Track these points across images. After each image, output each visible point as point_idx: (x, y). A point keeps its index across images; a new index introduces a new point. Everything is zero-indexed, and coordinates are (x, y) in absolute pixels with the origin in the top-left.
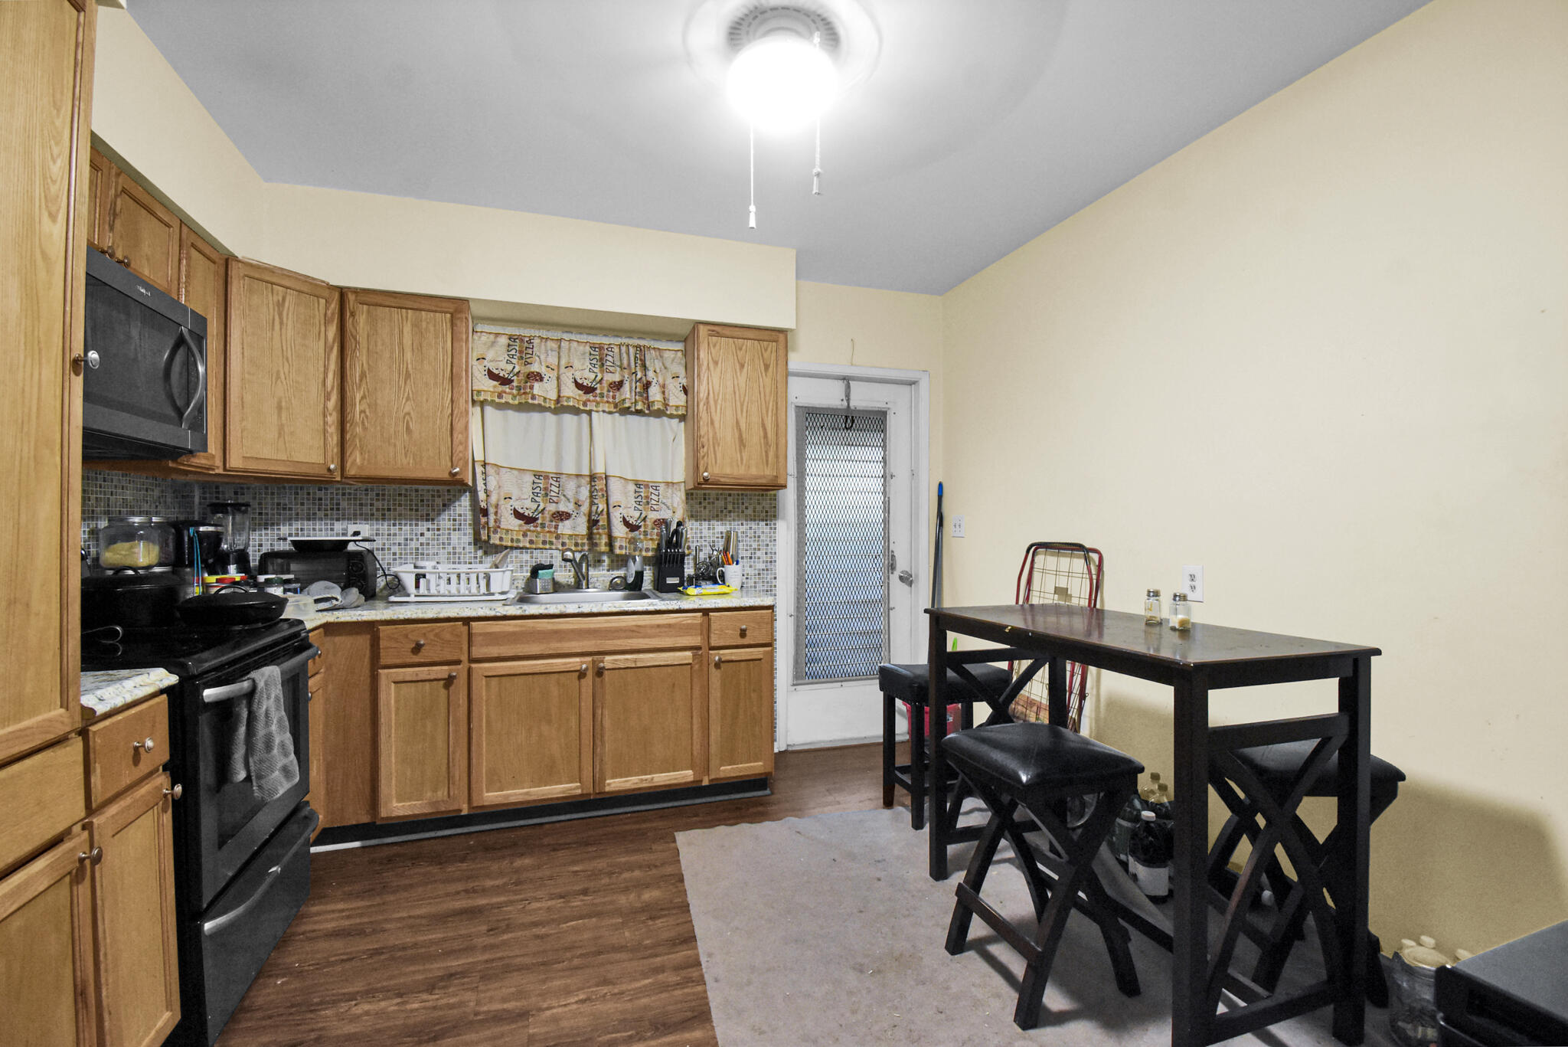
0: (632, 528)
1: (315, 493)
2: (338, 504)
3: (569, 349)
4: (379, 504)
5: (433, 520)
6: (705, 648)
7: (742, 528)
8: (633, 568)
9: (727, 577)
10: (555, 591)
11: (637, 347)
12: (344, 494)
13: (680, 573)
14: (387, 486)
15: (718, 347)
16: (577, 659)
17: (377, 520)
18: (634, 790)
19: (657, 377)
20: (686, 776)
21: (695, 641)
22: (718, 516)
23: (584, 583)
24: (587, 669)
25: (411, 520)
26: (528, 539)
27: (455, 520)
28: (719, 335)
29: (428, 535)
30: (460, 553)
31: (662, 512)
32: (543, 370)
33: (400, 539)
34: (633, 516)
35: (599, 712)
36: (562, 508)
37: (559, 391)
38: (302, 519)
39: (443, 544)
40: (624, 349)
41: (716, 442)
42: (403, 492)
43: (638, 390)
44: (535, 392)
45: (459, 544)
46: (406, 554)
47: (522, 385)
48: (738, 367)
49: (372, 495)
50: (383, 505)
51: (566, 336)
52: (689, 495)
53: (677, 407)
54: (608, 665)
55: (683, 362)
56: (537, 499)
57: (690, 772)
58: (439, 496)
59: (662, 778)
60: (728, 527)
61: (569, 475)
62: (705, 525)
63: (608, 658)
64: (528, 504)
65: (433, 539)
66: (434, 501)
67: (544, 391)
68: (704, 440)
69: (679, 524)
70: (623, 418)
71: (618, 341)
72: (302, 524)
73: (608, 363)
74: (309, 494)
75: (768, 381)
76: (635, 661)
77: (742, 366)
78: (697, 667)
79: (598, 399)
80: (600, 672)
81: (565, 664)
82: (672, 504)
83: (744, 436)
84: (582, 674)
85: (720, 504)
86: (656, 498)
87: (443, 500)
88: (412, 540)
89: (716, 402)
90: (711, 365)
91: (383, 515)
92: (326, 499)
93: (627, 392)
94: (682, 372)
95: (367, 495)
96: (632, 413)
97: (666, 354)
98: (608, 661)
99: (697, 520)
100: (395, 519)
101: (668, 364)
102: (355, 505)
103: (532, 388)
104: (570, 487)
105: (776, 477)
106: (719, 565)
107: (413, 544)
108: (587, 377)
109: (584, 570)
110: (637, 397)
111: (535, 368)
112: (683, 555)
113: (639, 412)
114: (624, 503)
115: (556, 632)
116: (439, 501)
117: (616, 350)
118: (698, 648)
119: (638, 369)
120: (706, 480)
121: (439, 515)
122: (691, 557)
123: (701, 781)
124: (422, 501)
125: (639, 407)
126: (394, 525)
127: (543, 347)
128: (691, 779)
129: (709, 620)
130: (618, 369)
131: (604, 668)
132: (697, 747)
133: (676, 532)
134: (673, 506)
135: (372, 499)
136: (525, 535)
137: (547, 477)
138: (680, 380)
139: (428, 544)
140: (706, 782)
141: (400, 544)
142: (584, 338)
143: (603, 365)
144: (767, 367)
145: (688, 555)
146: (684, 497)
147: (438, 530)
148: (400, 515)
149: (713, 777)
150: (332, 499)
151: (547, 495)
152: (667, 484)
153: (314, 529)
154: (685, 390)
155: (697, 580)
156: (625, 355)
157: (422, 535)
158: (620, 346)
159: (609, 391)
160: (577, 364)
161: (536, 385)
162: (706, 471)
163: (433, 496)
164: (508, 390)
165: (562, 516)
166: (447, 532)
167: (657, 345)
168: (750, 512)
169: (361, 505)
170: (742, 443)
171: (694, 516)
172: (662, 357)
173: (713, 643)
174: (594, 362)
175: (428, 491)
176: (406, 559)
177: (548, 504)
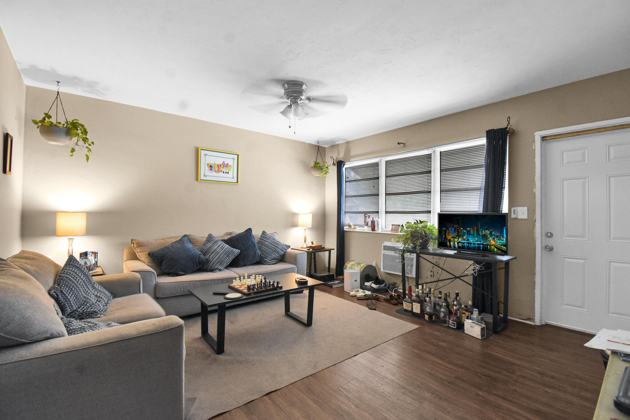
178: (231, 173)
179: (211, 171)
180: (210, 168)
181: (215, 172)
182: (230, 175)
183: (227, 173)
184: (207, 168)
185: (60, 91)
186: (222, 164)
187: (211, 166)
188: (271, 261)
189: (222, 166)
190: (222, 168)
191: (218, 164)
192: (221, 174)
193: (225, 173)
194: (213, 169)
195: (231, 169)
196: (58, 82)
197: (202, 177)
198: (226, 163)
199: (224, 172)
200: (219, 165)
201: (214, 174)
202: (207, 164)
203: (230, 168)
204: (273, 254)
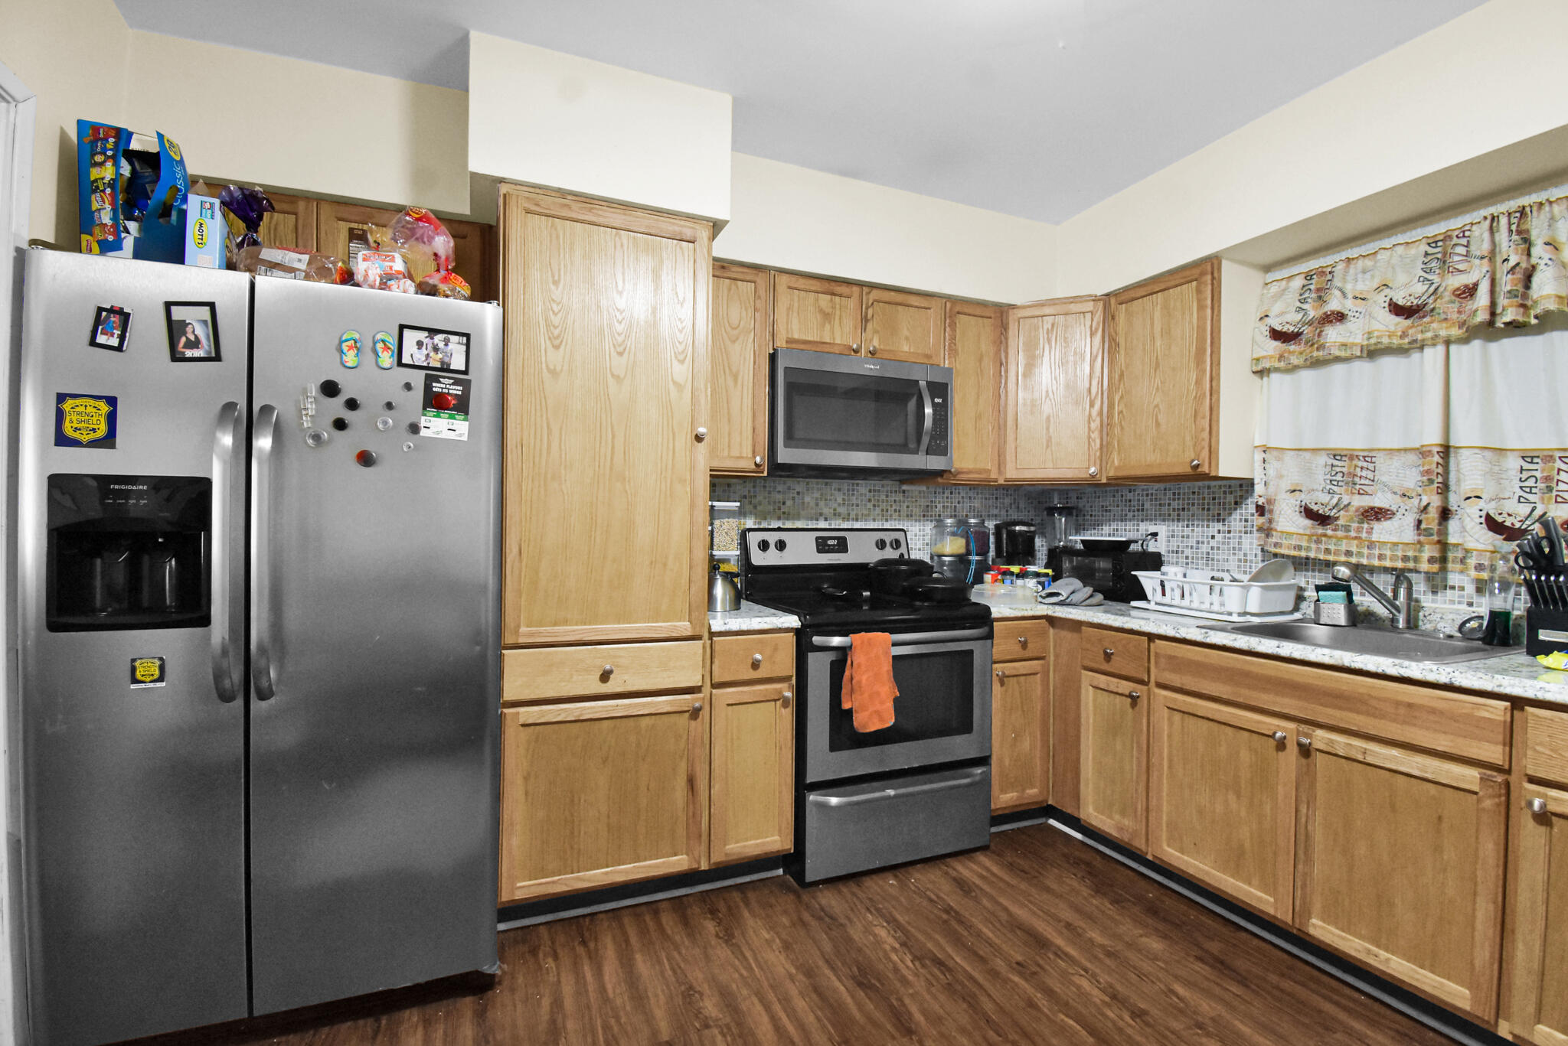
0: (1512, 534)
1: (1126, 495)
2: (1143, 505)
3: (1390, 260)
4: (1174, 504)
5: (1224, 520)
6: (1512, 772)
12: (1147, 495)
14: (1183, 484)
16: (1275, 721)
17: (1173, 520)
21: (1494, 753)
23: (1401, 619)
24: (1284, 738)
25: (1203, 520)
26: (1323, 546)
27: (1246, 521)
29: (1219, 537)
30: (1251, 561)
32: (1347, 305)
33: (1192, 542)
34: (1515, 513)
35: (1304, 809)
36: (1378, 501)
38: (1118, 520)
39: (1234, 549)
40: (1488, 224)
42: (1196, 490)
43: (1512, 288)
45: (1251, 549)
46: (1197, 558)
47: (1314, 334)
49: (1169, 494)
50: (1179, 505)
54: (1318, 744)
56: (1338, 489)
58: (1231, 493)
61: (1391, 449)
64: (1324, 496)
65: (1224, 543)
66: (1225, 498)
67: (1346, 334)
71: (1476, 216)
72: (1117, 525)
73: (1459, 260)
74: (1122, 496)
76: (1364, 752)
78: (1488, 804)
80: (1305, 751)
81: (1259, 722)
84: (1281, 745)
87: (1235, 497)
88: (1203, 543)
91: (1179, 515)
92: (1134, 501)
93: (1486, 298)
95: (1165, 494)
98: (1320, 738)
100: (1188, 520)
102: (1156, 505)
103: (1328, 334)
104: (1391, 470)
107: (1205, 548)
108: (1416, 288)
110: (1508, 303)
111: (1336, 305)
113: (1517, 328)
114: (1487, 490)
116: (1230, 498)
117: (1472, 232)
118: (1497, 770)
119: (1512, 250)
121: (1230, 514)
124: (1214, 499)
125: (1510, 318)
126: (1188, 526)
127: (1348, 272)
128: (1464, 1005)
130: (1476, 262)
135: (1169, 499)
136: (1317, 542)
137: (1352, 457)
139: (1218, 548)
141: (1192, 547)
142: (1416, 234)
143: (1445, 265)
147: (1229, 532)
148: (1193, 515)
150: (1139, 500)
151: (1350, 482)
153: (1125, 530)
157: (1213, 537)
158: (1481, 222)
159: (1453, 305)
160: (1397, 278)
161: (1336, 329)
163: (1225, 493)
164: (1294, 347)
165: (1376, 514)
166: (1238, 535)
169: (1160, 505)
173: (1530, 770)
174: (1431, 264)
175: (1220, 487)
176: (1197, 564)
177: (1354, 498)
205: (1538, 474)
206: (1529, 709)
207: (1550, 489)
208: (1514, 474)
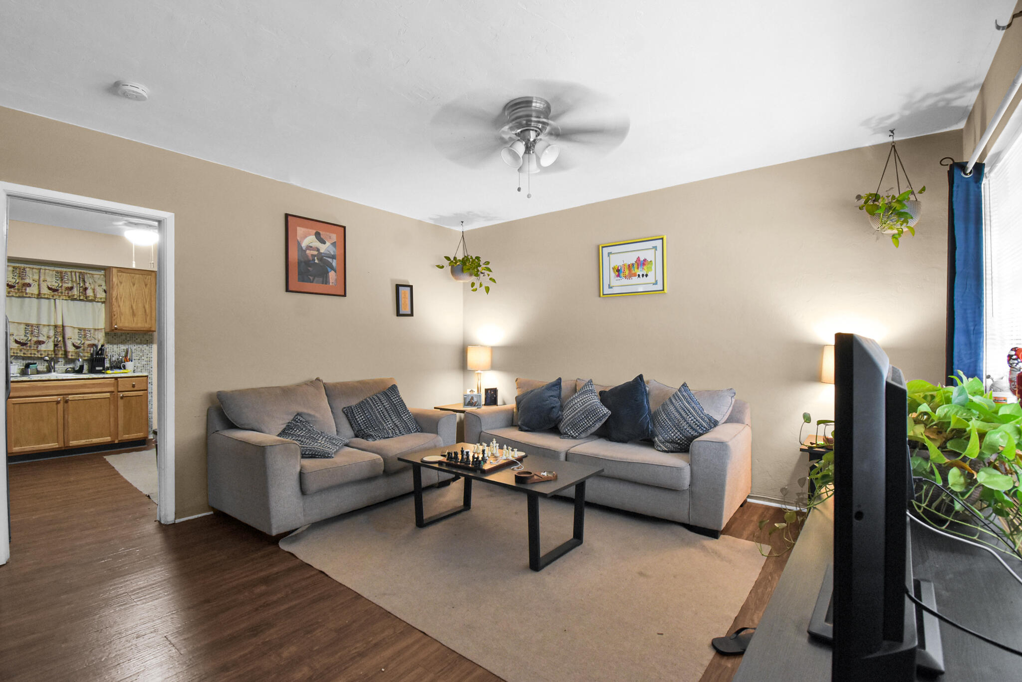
0: (77, 347)
3: (45, 274)
6: (116, 391)
7: (135, 347)
8: (78, 364)
9: (126, 367)
10: (38, 374)
11: (80, 273)
13: (103, 366)
15: (122, 277)
16: (56, 397)
18: (83, 445)
19: (91, 285)
20: (108, 439)
21: (111, 389)
22: (123, 343)
23: (53, 370)
24: (60, 400)
26: (22, 352)
28: (122, 272)
31: (93, 341)
32: (30, 281)
34: (78, 342)
35: (66, 416)
36: (41, 339)
37: (39, 291)
40: (73, 274)
41: (121, 314)
43: (81, 291)
44: (27, 291)
47: (20, 288)
48: (132, 285)
51: (43, 267)
52: (107, 334)
53: (101, 298)
54: (70, 399)
55: (104, 279)
56: (27, 335)
57: (109, 438)
59: (95, 440)
60: (127, 347)
61: (44, 325)
62: (115, 346)
63: (70, 396)
64: (23, 337)
67: (33, 290)
68: (115, 313)
69: (102, 346)
70: (72, 302)
71: (70, 270)
73: (65, 279)
75: (147, 290)
76: (83, 397)
77: (134, 285)
78: (112, 399)
79: (60, 294)
80: (66, 402)
81: (50, 399)
82: (98, 337)
83: (135, 311)
84: (58, 402)
85: (124, 337)
86: (90, 335)
89: (121, 298)
90: (119, 283)
93: (75, 292)
94: (104, 284)
96: (78, 300)
97: (95, 276)
98: (70, 397)
99: (111, 344)
101: (96, 280)
103: (26, 290)
104: (44, 331)
105: (151, 327)
106: (122, 362)
108: (54, 284)
109: (53, 365)
110: (81, 294)
111: (27, 281)
112: (104, 358)
113: (80, 300)
114: (73, 337)
115: (46, 387)
117: (69, 274)
118: (113, 392)
119: (81, 282)
120: (116, 329)
122: (108, 359)
123: (114, 441)
125: (81, 298)
127: (31, 272)
128: (110, 440)
129: (118, 382)
130: (70, 282)
131: (68, 400)
132: (112, 429)
133: (101, 349)
134: (100, 339)
136: (21, 351)
137: (32, 326)
138: (102, 287)
140: (116, 442)
142: (52, 268)
143: (62, 280)
144: (146, 285)
145: (107, 358)
146: (104, 334)
149: (120, 439)
151: (32, 333)
152: (95, 329)
154: (105, 291)
155: (112, 368)
156: (74, 276)
158: (71, 272)
159: (65, 291)
160: (48, 279)
161: (28, 289)
162: (116, 325)
164: (13, 290)
165: (40, 342)
167: (91, 272)
168: (139, 340)
170: (134, 314)
171: (108, 343)
172: (93, 277)
173: (120, 390)
174: (57, 278)
177: (33, 338)
178: (650, 274)
179: (619, 278)
180: (617, 273)
181: (624, 278)
182: (651, 278)
183: (645, 277)
184: (613, 274)
185: (464, 231)
186: (636, 262)
187: (618, 271)
188: (664, 445)
189: (636, 266)
190: (636, 270)
191: (630, 263)
192: (635, 280)
193: (641, 276)
194: (622, 275)
195: (651, 268)
196: (462, 222)
197: (607, 291)
198: (642, 259)
199: (639, 276)
200: (631, 265)
201: (624, 281)
202: (613, 268)
203: (649, 266)
204: (673, 430)
205: (83, 334)
206: (119, 379)
207: (85, 337)
208: (77, 334)
